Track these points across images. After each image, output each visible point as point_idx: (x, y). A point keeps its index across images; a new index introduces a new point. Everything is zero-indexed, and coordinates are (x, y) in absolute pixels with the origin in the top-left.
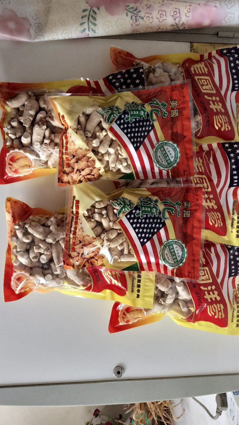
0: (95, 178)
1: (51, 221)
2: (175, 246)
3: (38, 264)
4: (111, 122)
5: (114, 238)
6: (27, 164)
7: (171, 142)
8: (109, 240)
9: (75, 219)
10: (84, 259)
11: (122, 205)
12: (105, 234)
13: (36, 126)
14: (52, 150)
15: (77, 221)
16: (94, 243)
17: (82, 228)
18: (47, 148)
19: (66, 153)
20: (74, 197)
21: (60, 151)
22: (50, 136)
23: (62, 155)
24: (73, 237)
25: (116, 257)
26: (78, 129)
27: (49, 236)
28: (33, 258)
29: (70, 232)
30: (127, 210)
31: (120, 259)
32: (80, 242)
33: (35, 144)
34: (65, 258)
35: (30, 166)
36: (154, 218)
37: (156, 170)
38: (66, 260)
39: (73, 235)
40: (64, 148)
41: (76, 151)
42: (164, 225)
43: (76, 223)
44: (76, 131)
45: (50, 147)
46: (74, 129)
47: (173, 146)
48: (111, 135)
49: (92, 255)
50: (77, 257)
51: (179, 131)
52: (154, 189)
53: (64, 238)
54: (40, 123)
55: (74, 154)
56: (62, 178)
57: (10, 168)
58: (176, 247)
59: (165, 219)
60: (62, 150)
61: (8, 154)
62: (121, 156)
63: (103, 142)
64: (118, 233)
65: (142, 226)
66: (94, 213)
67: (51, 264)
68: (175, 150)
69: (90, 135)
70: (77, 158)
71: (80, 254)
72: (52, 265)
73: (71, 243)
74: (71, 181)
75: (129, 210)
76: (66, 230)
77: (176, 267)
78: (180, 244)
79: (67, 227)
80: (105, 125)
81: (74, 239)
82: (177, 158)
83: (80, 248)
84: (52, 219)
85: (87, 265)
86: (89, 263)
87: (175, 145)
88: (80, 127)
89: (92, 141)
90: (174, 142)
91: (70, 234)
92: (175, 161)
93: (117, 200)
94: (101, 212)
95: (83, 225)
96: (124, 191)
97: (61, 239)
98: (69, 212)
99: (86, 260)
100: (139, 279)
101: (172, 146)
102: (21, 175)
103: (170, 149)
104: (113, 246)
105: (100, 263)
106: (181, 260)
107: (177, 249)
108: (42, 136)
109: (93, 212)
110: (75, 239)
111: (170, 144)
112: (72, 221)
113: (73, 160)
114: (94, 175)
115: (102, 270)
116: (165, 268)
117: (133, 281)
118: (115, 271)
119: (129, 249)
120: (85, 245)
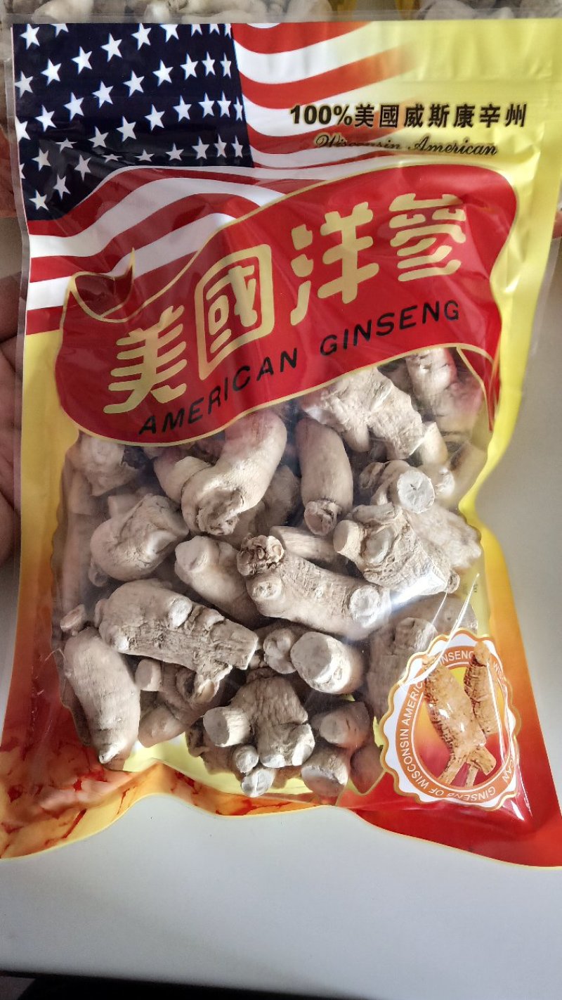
6: (460, 673)
18: (393, 540)
35: (475, 661)
54: (248, 570)
57: (481, 779)
61: (405, 786)
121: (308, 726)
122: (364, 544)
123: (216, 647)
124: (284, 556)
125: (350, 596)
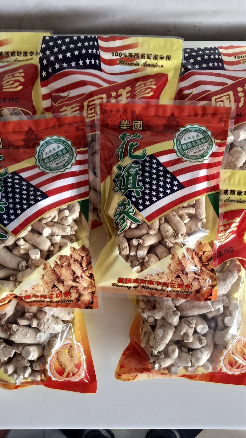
0: (87, 256)
1: (148, 317)
2: (183, 142)
3: (210, 336)
4: (6, 233)
5: (172, 228)
6: (67, 351)
7: (38, 149)
8: (176, 235)
9: (145, 284)
10: (203, 271)
11: (124, 217)
12: (166, 241)
13: (13, 339)
14: (48, 316)
15: (148, 281)
16: (180, 257)
17: (158, 275)
18: (45, 323)
19: (49, 298)
20: (114, 285)
21: (47, 306)
22: (28, 319)
23: (53, 302)
24: (171, 286)
25: (200, 225)
26: (15, 281)
27: (170, 321)
28: (202, 344)
29: (164, 291)
30: (132, 209)
31: (202, 219)
32: (178, 276)
33: (38, 340)
34: (201, 298)
35: (71, 347)
36: (144, 171)
37: (76, 168)
38: (204, 296)
39: (168, 287)
40: (43, 299)
41: (47, 283)
42: (152, 157)
43: (151, 282)
44: (17, 283)
45: (43, 318)
46: (15, 287)
47: (42, 145)
48: (25, 233)
49: (196, 260)
50: (200, 280)
51: (22, 137)
52: (102, 171)
53: (173, 299)
55: (51, 286)
56: (87, 303)
57: (74, 375)
58: (185, 139)
59: (144, 155)
60: (46, 303)
61: (54, 379)
62: (55, 217)
63: (35, 244)
64: (165, 222)
65: (154, 187)
66: (136, 256)
67: (209, 318)
68: (48, 143)
69: (24, 263)
70: (56, 281)
71: (196, 276)
72: (210, 316)
73: (179, 289)
74: (90, 291)
75: (132, 207)
76: (161, 296)
77: (213, 140)
78: (180, 135)
79: (156, 295)
80: (9, 241)
81: (174, 286)
82: (59, 140)
83: (187, 278)
84: (145, 316)
85: (211, 267)
86: (208, 264)
87: (42, 142)
88: (13, 277)
89: (33, 260)
90: (38, 144)
91: (167, 291)
92: (65, 143)
93: (118, 223)
94: (135, 246)
95: (154, 273)
96: (106, 213)
97: (173, 303)
98: (135, 293)
99: (203, 269)
100: (229, 192)
101: (42, 148)
102: (83, 358)
103: (47, 150)
104: (184, 230)
105: (208, 249)
106: (203, 132)
107: (187, 139)
108: (27, 331)
109: (135, 258)
110: (174, 284)
111: (40, 149)
112: (148, 288)
113: (61, 287)
114: (82, 257)
115: (217, 244)
116: (214, 155)
117: (232, 201)
118: (219, 226)
119: (187, 206)
120: (183, 271)
121: (29, 367)
122: (38, 324)
123: (4, 353)
124: (18, 329)
125: (36, 335)
